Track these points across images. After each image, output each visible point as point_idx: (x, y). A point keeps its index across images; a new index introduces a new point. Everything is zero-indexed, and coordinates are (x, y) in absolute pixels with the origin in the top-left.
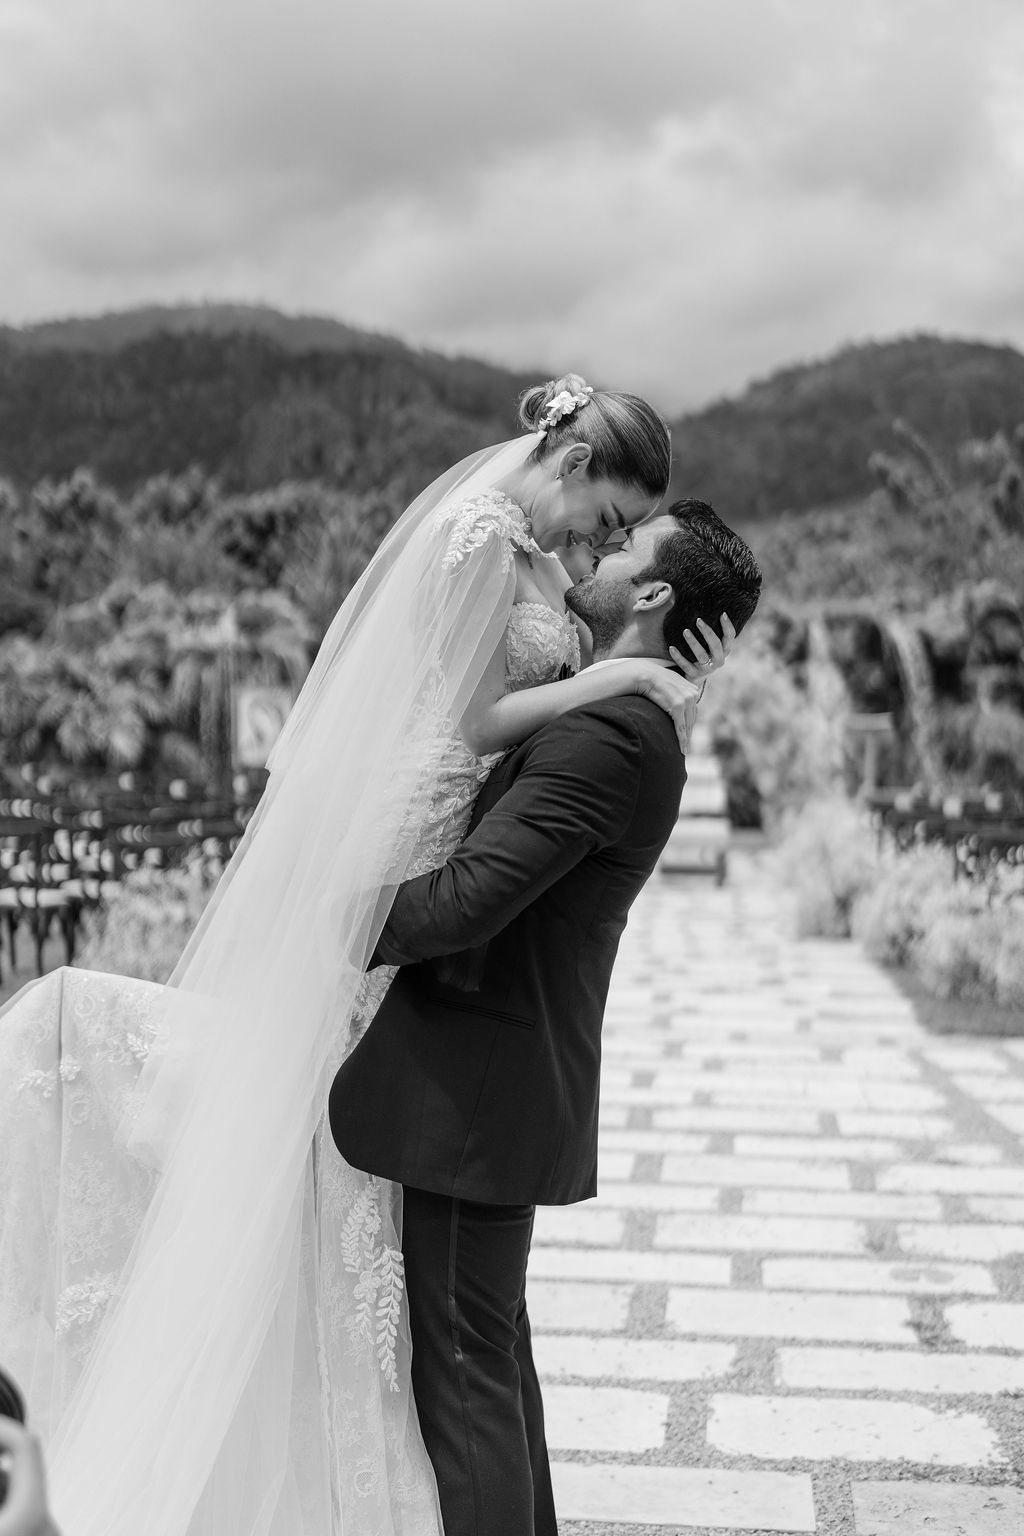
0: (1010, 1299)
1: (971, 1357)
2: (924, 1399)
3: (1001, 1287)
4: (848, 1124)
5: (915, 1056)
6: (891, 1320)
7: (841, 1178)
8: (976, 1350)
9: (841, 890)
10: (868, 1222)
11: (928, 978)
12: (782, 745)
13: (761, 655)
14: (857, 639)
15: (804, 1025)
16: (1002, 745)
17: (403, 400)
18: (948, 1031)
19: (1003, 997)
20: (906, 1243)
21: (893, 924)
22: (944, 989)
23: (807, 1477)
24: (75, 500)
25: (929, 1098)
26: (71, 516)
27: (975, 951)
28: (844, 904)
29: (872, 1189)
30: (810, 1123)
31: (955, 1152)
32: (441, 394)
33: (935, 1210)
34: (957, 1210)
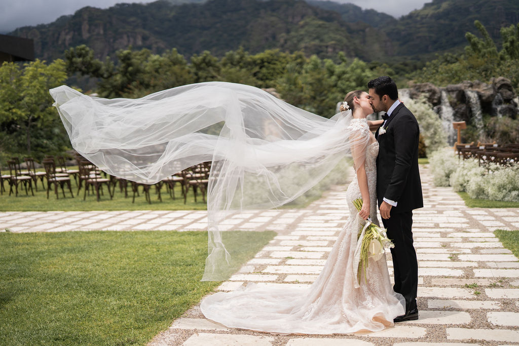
0: (474, 254)
1: (462, 262)
2: (449, 268)
3: (472, 252)
4: (441, 225)
5: (463, 212)
6: (446, 257)
7: (439, 235)
8: (463, 261)
9: (447, 172)
10: (443, 242)
11: (470, 194)
12: (432, 131)
13: (424, 103)
14: (457, 96)
15: (434, 206)
16: (505, 128)
17: (303, 17)
18: (473, 207)
19: (490, 198)
20: (452, 246)
21: (461, 180)
22: (474, 197)
23: (422, 278)
24: (204, 60)
25: (465, 220)
26: (203, 65)
27: (483, 185)
28: (448, 176)
29: (446, 237)
30: (432, 225)
31: (468, 230)
32: (316, 13)
33: (461, 240)
34: (465, 240)
